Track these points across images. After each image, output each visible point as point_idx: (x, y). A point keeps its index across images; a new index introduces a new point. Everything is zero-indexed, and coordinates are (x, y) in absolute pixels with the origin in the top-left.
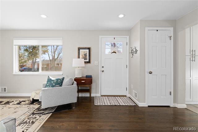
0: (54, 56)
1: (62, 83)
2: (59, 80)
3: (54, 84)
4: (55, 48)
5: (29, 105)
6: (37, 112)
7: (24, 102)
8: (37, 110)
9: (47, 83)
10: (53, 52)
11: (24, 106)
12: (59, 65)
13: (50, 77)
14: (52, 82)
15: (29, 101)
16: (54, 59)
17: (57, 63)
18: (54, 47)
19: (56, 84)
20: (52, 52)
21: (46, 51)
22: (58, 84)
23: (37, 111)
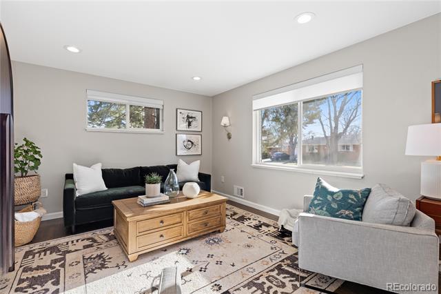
0: (336, 127)
1: (363, 206)
2: (352, 196)
3: (335, 206)
4: (338, 109)
5: (274, 239)
6: (287, 268)
7: (266, 228)
8: (289, 262)
9: (315, 199)
10: (332, 119)
11: (265, 237)
12: (348, 148)
13: (322, 181)
14: (329, 197)
15: (275, 228)
16: (336, 136)
17: (343, 144)
18: (335, 107)
19: (340, 207)
20: (330, 119)
21: (316, 115)
22: (350, 207)
23: (288, 265)
